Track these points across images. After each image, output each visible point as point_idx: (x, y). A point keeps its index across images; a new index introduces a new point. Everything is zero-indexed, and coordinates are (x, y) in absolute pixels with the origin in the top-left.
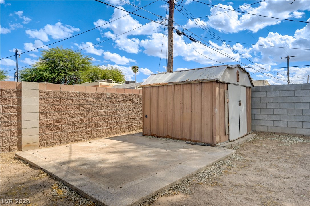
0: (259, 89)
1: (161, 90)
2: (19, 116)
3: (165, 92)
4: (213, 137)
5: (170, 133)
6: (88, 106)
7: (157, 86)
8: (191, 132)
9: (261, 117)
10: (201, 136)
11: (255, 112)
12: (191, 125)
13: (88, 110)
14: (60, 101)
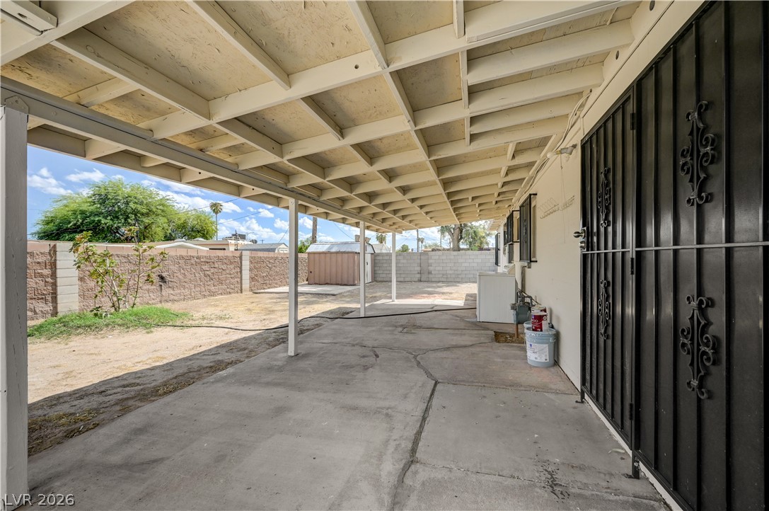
0: (378, 255)
1: (322, 256)
2: (241, 272)
3: (325, 257)
4: (354, 281)
5: (328, 282)
6: (270, 266)
7: (323, 253)
8: (342, 279)
9: (380, 272)
10: (348, 281)
11: (376, 269)
12: (342, 276)
13: (270, 268)
14: (257, 263)
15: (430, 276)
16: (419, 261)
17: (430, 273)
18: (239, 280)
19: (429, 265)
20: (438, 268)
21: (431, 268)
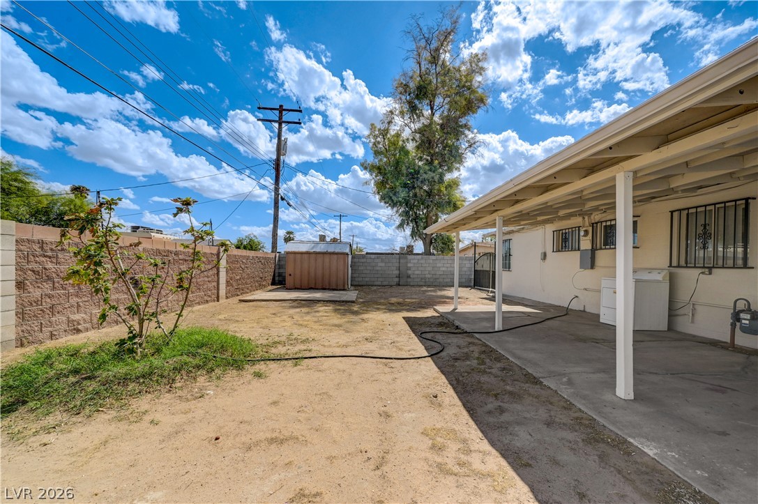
2: (218, 274)
8: (329, 284)
10: (337, 285)
12: (329, 280)
13: (243, 270)
14: (233, 263)
15: (409, 280)
16: (397, 265)
17: (409, 277)
18: (215, 284)
19: (409, 269)
20: (417, 272)
21: (410, 272)
